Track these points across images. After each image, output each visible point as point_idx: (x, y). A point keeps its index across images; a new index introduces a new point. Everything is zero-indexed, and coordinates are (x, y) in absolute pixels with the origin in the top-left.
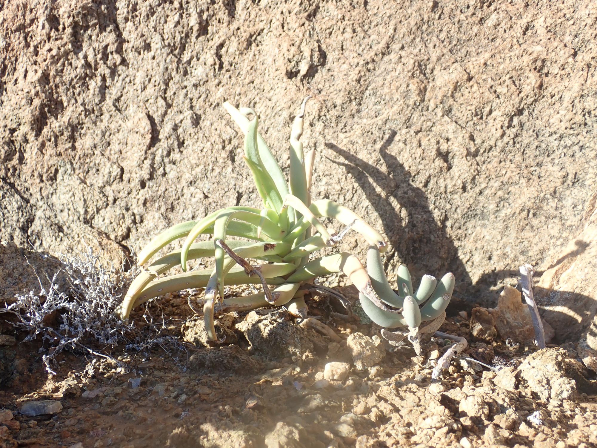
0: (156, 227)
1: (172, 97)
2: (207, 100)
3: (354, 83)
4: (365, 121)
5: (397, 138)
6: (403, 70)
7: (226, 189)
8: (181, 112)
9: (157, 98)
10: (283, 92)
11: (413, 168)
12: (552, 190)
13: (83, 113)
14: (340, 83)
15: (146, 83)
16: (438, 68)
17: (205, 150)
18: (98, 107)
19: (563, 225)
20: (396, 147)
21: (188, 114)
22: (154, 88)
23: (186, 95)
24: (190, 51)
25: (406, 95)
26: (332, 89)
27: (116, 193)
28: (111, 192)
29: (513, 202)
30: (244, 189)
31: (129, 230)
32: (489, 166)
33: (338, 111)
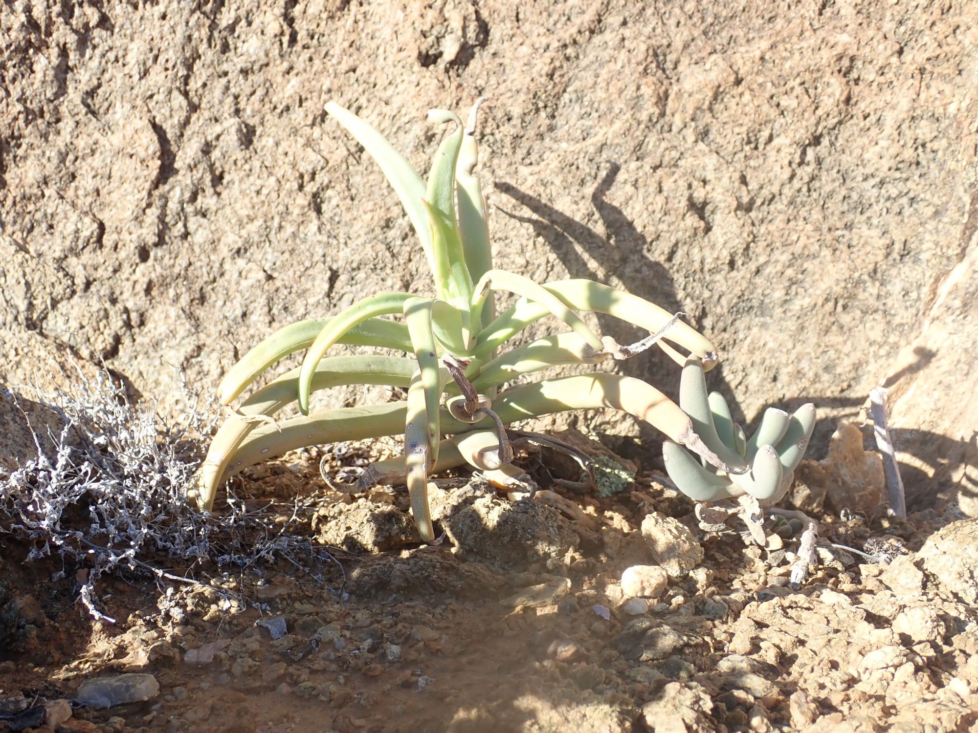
0: (173, 333)
1: (200, 91)
2: (267, 100)
3: (544, 80)
4: (564, 145)
5: (621, 176)
6: (629, 61)
7: (307, 264)
8: (216, 120)
9: (170, 92)
10: (413, 90)
11: (651, 229)
12: (871, 267)
13: (21, 116)
14: (517, 78)
15: (150, 63)
16: (685, 61)
17: (265, 191)
18: (51, 106)
19: (888, 323)
20: (620, 193)
21: (231, 124)
22: (164, 74)
23: (227, 88)
24: (234, 7)
25: (636, 104)
26: (502, 88)
27: (91, 270)
28: (81, 267)
29: (811, 287)
30: (341, 263)
31: (117, 340)
32: (772, 227)
33: (515, 126)
